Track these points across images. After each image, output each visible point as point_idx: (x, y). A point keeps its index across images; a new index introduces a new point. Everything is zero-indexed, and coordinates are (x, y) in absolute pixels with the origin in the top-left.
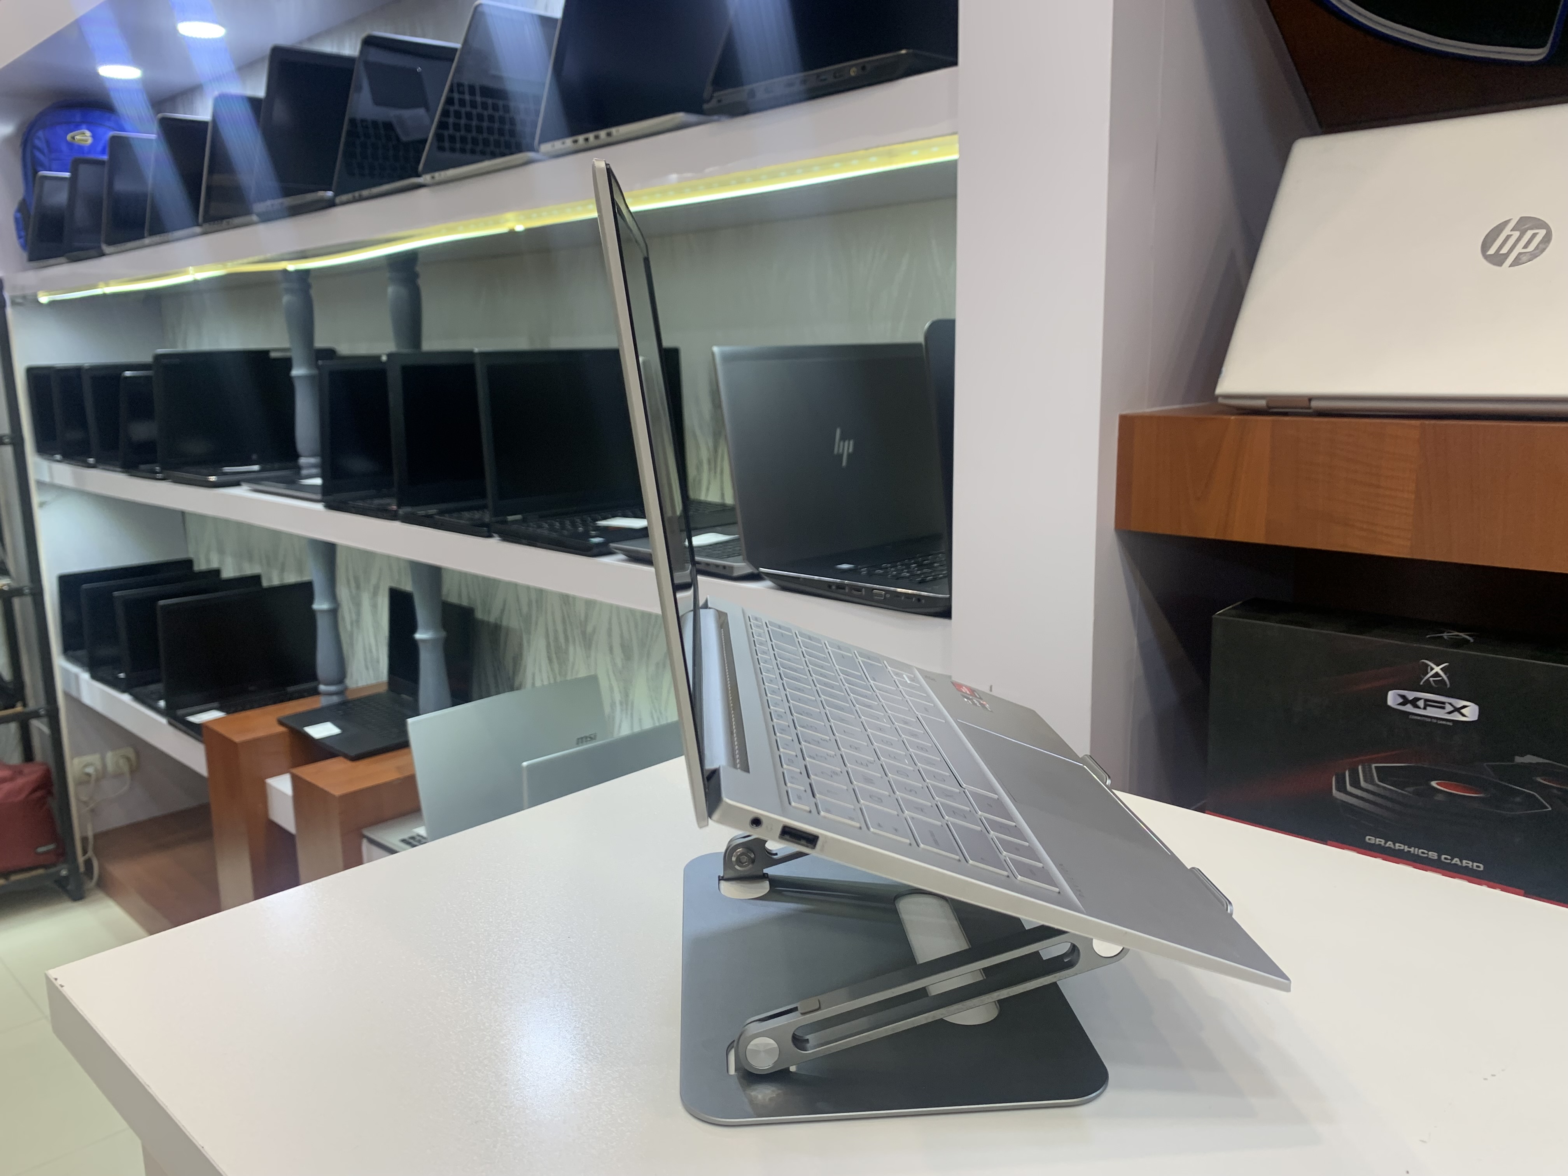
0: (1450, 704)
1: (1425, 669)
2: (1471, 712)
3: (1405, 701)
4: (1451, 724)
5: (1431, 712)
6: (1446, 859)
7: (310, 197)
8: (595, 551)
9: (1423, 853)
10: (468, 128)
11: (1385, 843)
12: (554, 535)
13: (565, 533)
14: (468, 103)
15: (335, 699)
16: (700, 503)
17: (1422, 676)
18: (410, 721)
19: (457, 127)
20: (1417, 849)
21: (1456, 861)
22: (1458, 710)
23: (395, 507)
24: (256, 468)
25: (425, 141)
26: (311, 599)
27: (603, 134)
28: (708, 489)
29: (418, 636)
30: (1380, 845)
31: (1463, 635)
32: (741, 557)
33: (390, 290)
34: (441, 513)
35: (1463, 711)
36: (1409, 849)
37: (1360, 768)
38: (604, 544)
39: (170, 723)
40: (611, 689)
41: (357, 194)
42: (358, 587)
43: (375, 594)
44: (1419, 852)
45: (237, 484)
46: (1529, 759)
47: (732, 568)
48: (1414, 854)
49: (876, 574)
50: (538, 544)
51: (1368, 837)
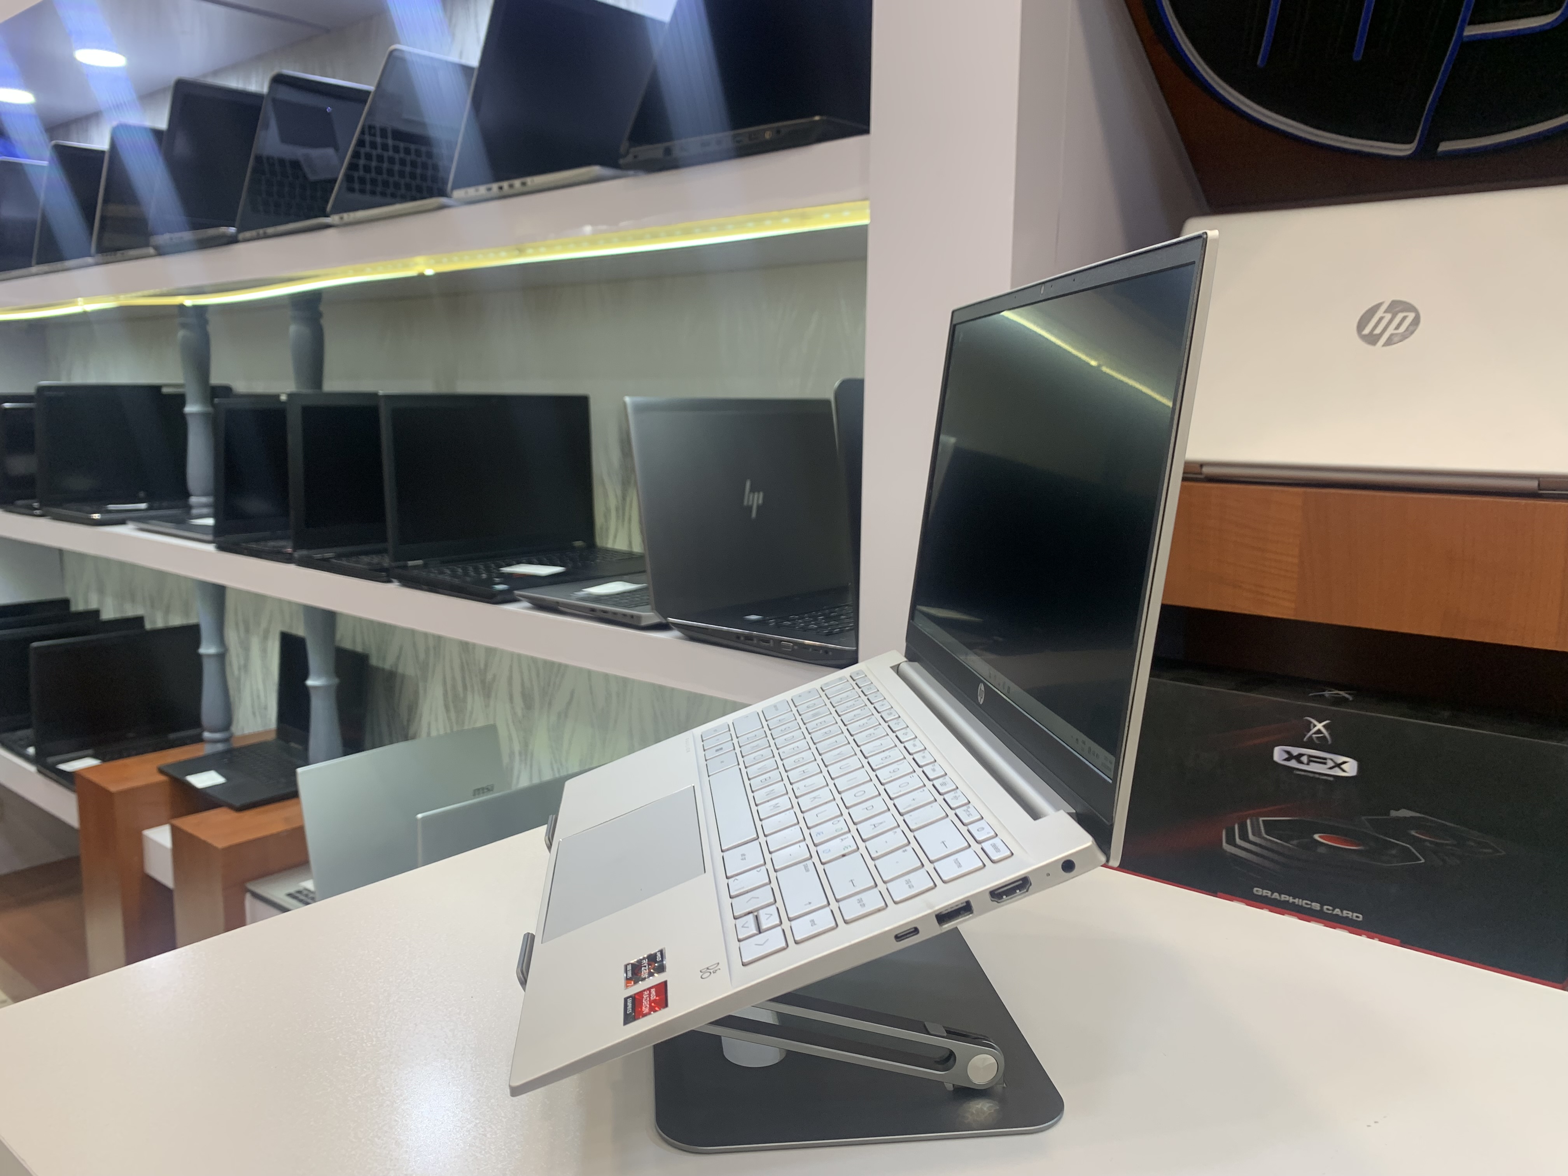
0: (1332, 760)
1: (1308, 726)
2: (1351, 768)
3: (1290, 757)
4: (1331, 779)
5: (1315, 768)
6: (1328, 909)
7: (212, 232)
8: (499, 598)
9: (1307, 904)
10: (379, 171)
11: (1272, 895)
12: (456, 581)
13: (468, 579)
14: (379, 146)
15: (220, 747)
16: (607, 551)
17: (1306, 733)
18: (299, 770)
19: (367, 169)
20: (1301, 900)
21: (1337, 911)
22: (1339, 766)
23: (289, 550)
24: (143, 506)
25: (335, 181)
26: (197, 643)
27: (517, 183)
28: (615, 537)
29: (310, 682)
30: (1267, 896)
31: (1342, 693)
32: (649, 607)
33: (293, 329)
34: (339, 556)
35: (1343, 766)
36: (1294, 900)
37: (1248, 822)
38: (509, 591)
39: (39, 771)
40: (510, 739)
41: (261, 231)
42: (247, 630)
43: (265, 637)
44: (1303, 903)
45: (122, 522)
46: (1404, 813)
47: (639, 618)
48: (1298, 905)
49: (784, 626)
50: (440, 590)
51: (1255, 889)
